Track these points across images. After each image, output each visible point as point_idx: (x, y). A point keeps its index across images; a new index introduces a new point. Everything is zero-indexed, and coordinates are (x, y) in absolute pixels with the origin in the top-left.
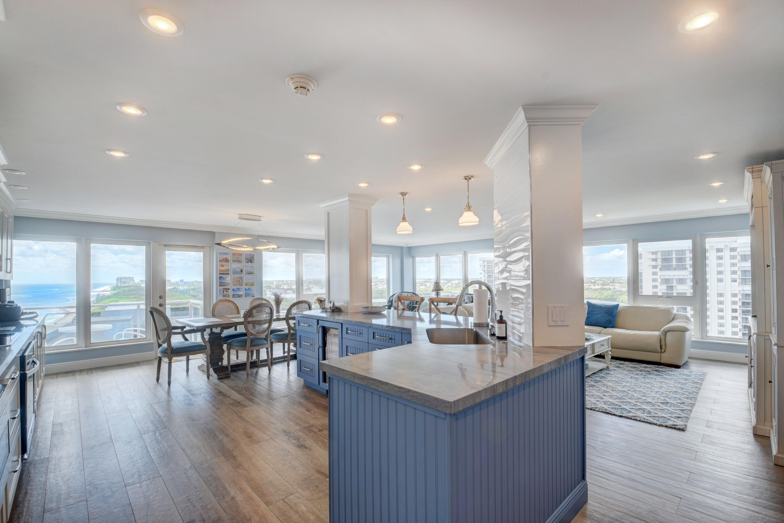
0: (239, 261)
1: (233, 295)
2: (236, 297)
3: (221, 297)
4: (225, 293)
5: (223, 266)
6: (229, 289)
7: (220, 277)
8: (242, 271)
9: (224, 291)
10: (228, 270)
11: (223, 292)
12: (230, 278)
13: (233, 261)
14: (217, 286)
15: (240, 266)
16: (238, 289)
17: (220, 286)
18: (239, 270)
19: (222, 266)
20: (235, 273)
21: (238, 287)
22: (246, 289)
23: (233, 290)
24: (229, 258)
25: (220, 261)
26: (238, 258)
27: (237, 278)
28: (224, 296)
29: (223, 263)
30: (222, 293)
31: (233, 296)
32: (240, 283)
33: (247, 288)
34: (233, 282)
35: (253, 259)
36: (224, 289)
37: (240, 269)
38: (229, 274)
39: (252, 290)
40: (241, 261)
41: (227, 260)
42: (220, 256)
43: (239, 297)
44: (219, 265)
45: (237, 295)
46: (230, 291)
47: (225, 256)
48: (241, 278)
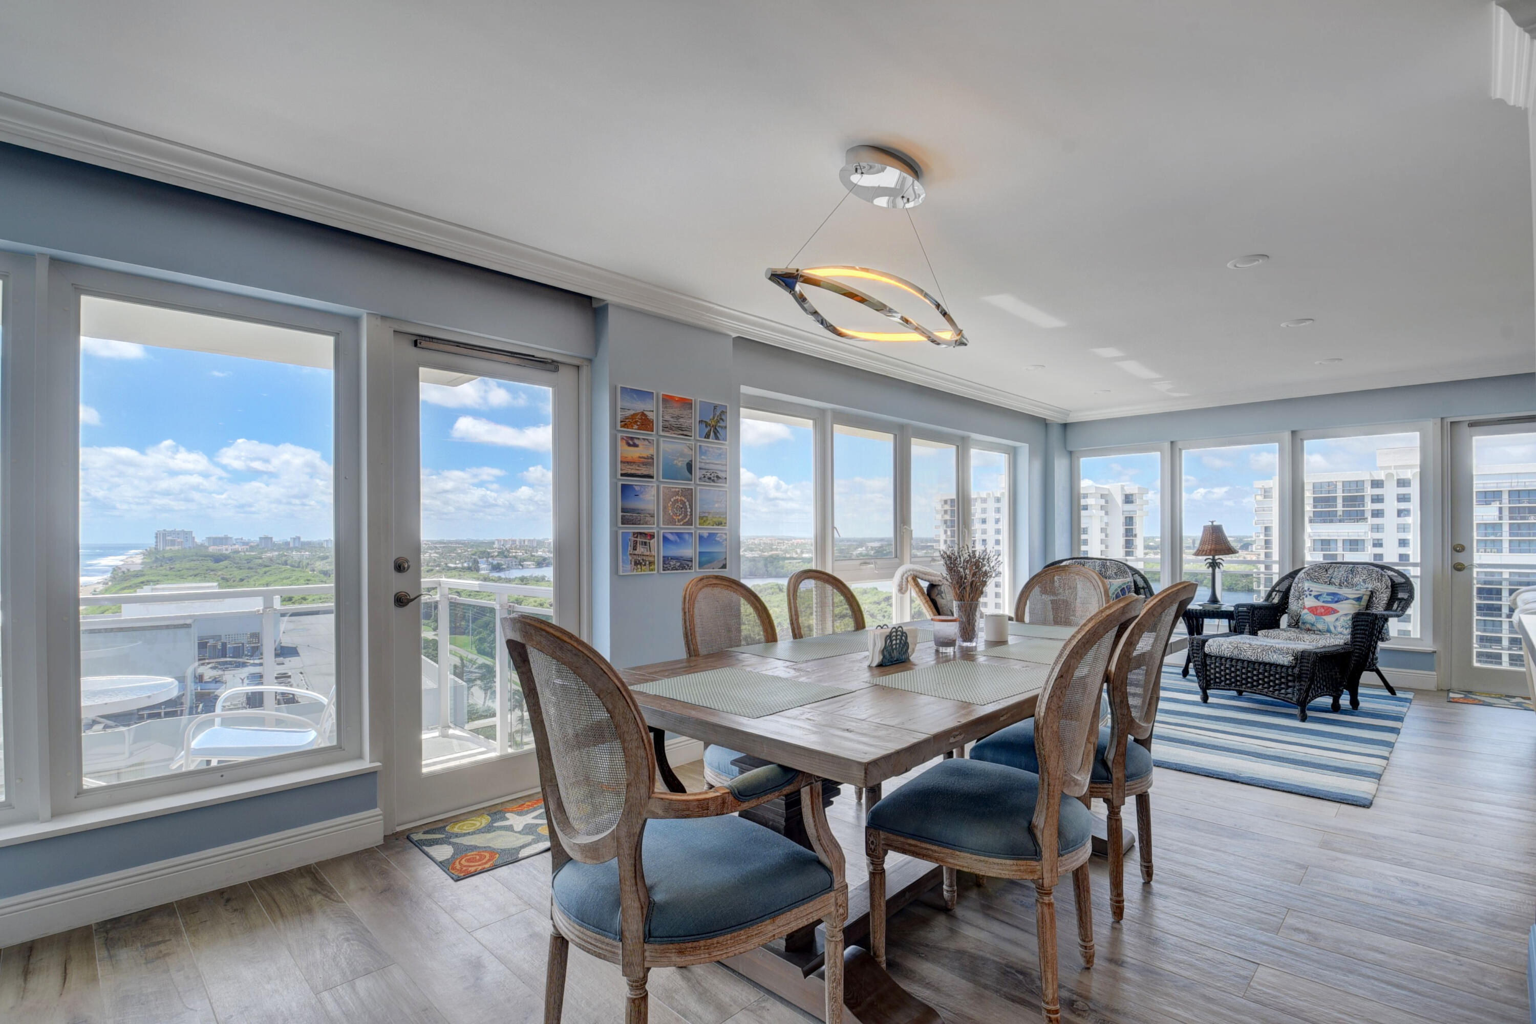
0: (682, 431)
1: (666, 559)
2: (674, 569)
3: (629, 567)
4: (640, 550)
5: (635, 445)
6: (652, 536)
7: (624, 487)
8: (689, 467)
9: (636, 542)
10: (648, 461)
11: (635, 549)
12: (654, 491)
13: (665, 428)
14: (613, 523)
15: (686, 450)
16: (677, 534)
17: (625, 521)
18: (681, 463)
19: (629, 445)
20: (671, 473)
21: (680, 528)
22: (701, 537)
23: (665, 539)
24: (651, 416)
25: (626, 423)
26: (678, 417)
27: (677, 494)
28: (636, 563)
29: (633, 432)
30: (630, 549)
31: (664, 563)
32: (686, 516)
33: (705, 533)
34: (665, 508)
35: (722, 424)
36: (637, 535)
37: (687, 460)
38: (652, 477)
39: (718, 543)
40: (689, 429)
41: (644, 422)
42: (627, 405)
43: (683, 568)
44: (622, 439)
45: (677, 559)
46: (653, 542)
47: (639, 406)
48: (688, 494)
